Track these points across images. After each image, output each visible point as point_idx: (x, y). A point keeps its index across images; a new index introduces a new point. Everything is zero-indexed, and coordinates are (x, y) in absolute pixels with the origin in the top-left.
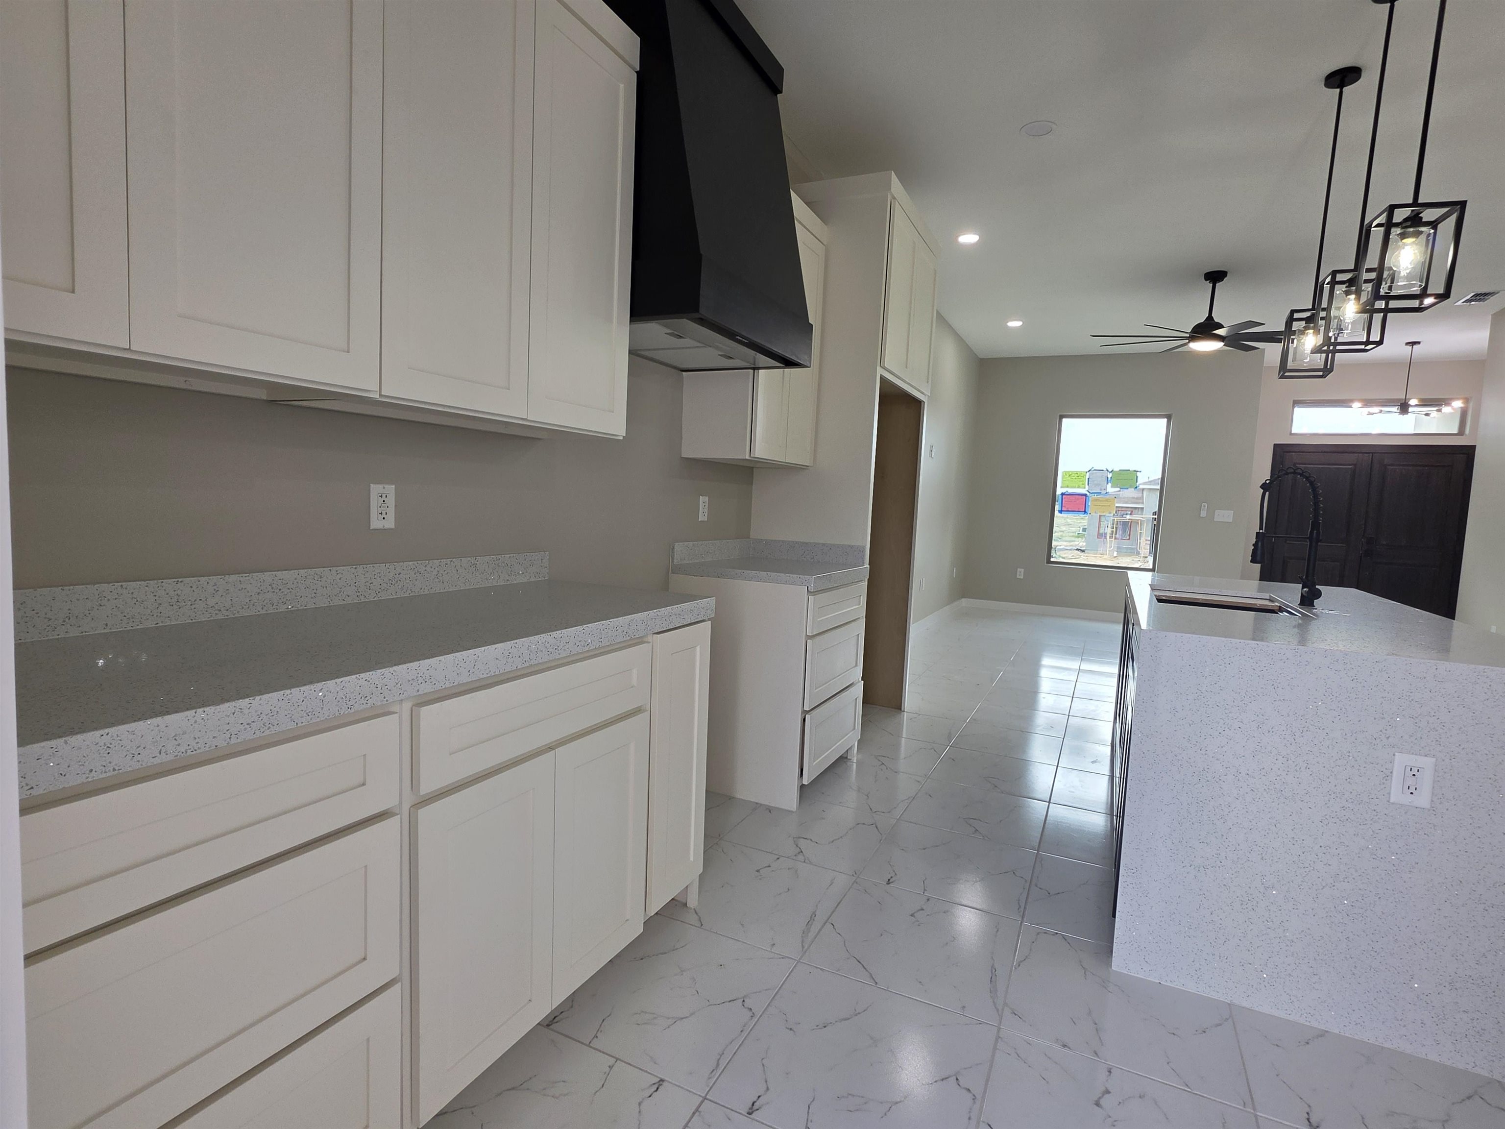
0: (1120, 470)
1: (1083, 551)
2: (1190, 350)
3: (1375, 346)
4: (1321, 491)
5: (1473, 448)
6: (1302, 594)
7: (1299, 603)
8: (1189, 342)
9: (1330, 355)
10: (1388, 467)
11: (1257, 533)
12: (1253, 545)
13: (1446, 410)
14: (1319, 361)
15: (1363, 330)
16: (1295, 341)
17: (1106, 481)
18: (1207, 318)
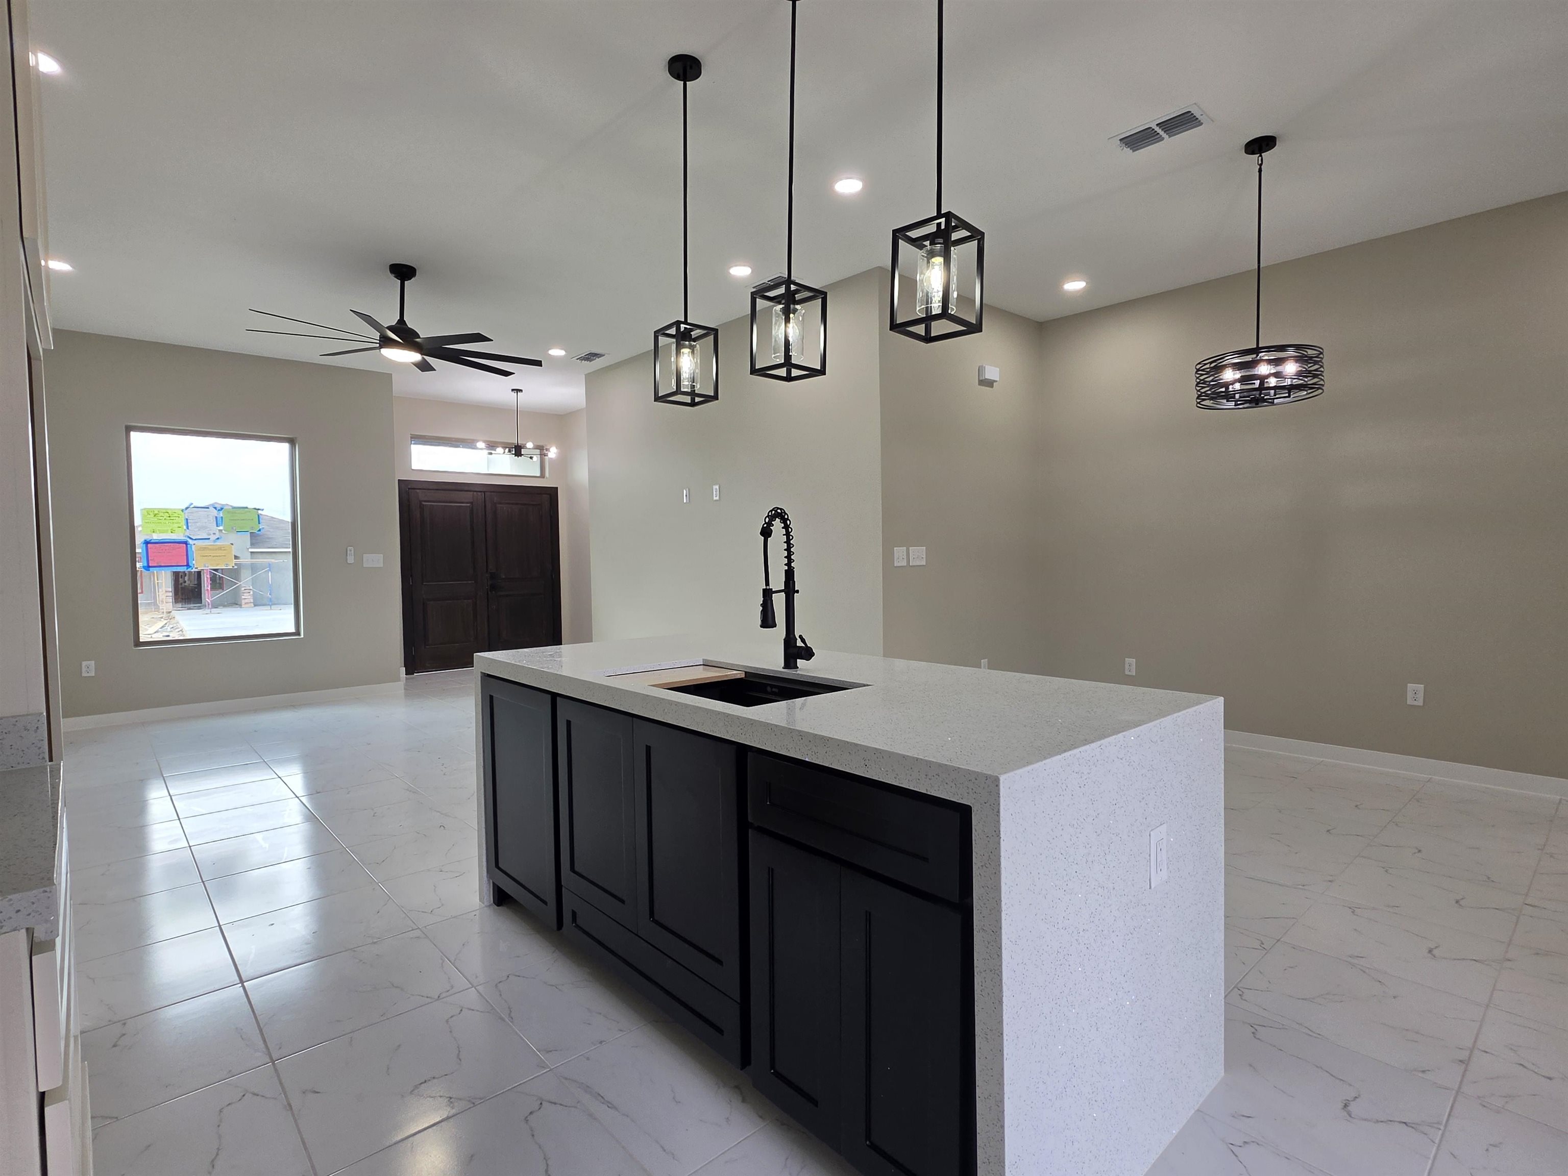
5: (557, 490)
8: (380, 347)
10: (498, 505)
12: (762, 605)
17: (215, 522)
18: (399, 320)
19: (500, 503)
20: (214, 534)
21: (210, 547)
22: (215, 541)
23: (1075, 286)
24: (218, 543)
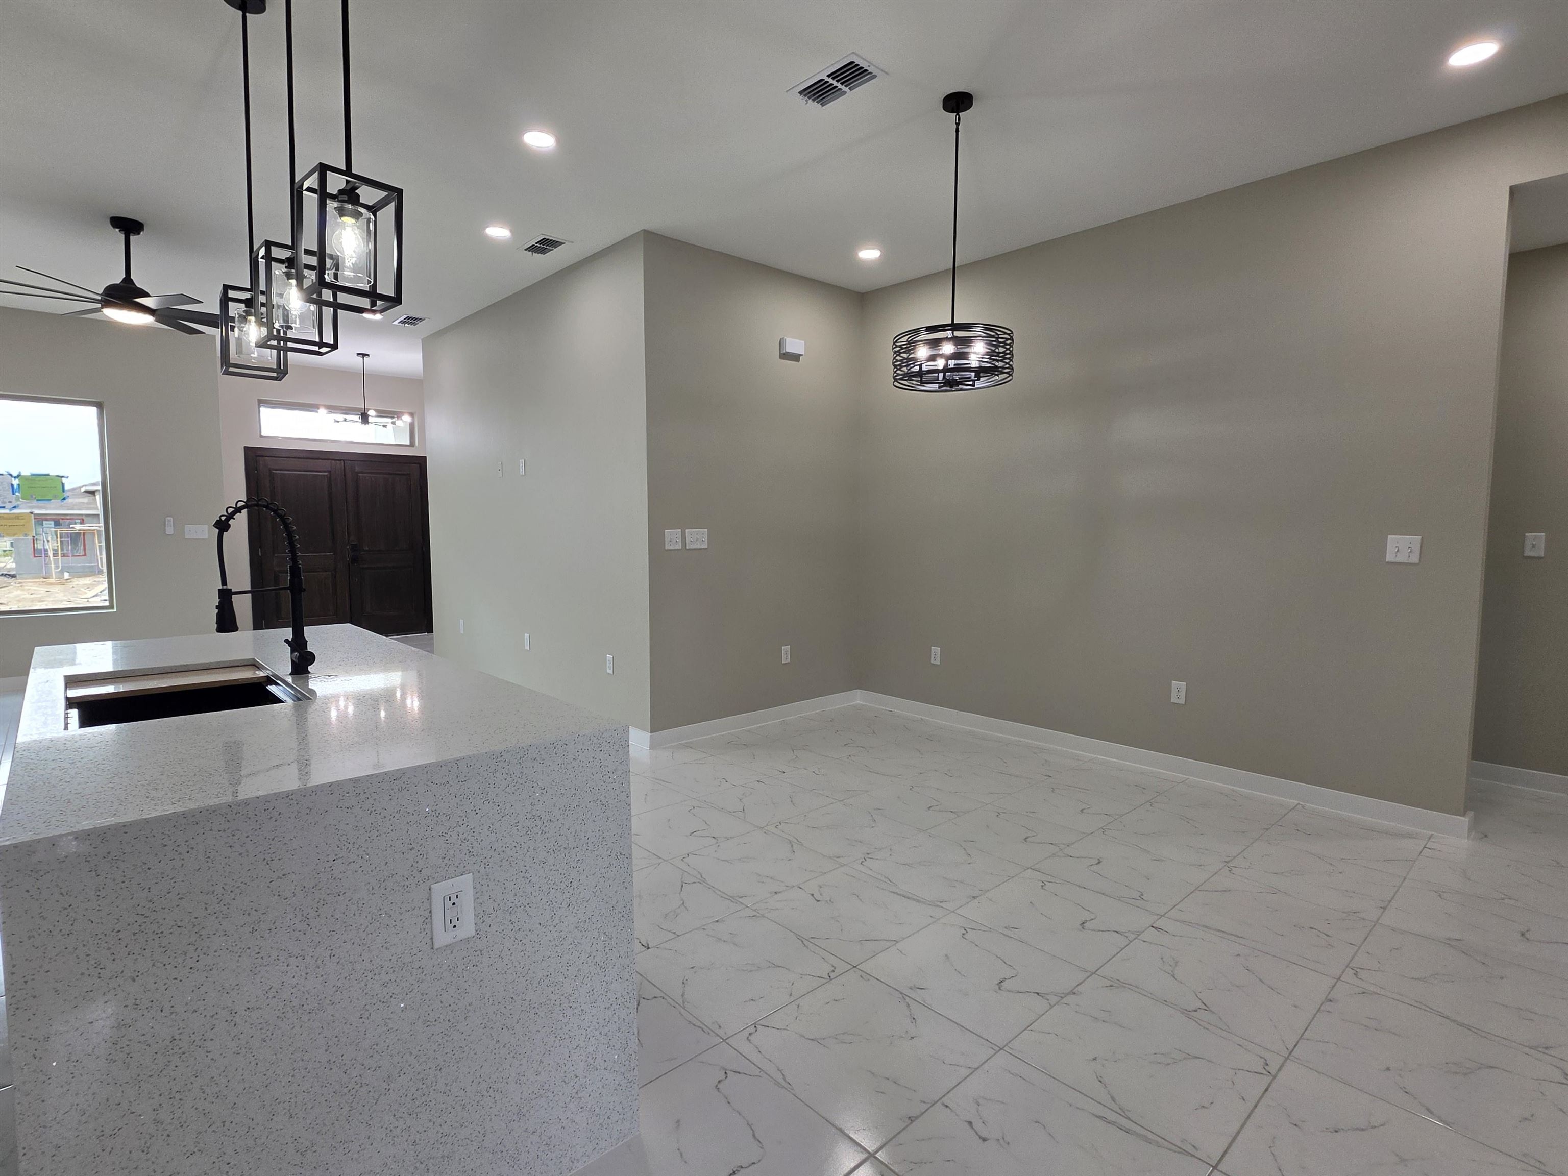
0: (33, 475)
1: (13, 576)
2: (108, 320)
3: (330, 349)
4: (295, 528)
5: (424, 459)
6: (292, 661)
7: (290, 671)
8: (102, 308)
9: (282, 352)
10: (359, 474)
11: (219, 590)
12: (217, 607)
13: (399, 423)
14: (270, 358)
15: (314, 327)
16: (236, 330)
17: (11, 490)
18: (124, 278)
19: (362, 472)
20: (10, 502)
21: (5, 516)
22: (11, 510)
23: (869, 254)
24: (16, 511)
